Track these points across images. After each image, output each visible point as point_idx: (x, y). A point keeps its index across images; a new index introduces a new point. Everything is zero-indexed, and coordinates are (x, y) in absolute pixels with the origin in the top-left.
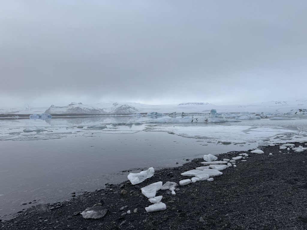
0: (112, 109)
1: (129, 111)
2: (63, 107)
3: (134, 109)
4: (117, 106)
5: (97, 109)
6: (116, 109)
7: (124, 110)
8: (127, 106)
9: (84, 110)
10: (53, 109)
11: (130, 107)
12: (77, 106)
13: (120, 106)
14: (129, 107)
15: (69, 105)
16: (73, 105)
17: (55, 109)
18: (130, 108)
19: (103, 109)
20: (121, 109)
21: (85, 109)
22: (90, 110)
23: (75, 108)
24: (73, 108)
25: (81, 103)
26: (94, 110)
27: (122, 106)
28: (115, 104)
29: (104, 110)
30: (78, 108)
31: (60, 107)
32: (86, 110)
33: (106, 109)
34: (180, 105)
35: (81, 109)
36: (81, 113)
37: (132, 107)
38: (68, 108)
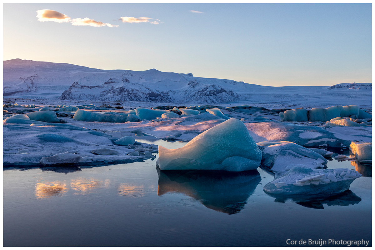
0: (185, 94)
1: (222, 99)
2: (94, 87)
3: (231, 95)
4: (198, 88)
6: (194, 93)
8: (218, 88)
10: (76, 89)
11: (224, 91)
12: (121, 85)
13: (203, 87)
14: (222, 91)
15: (106, 83)
16: (112, 82)
17: (80, 90)
19: (168, 93)
20: (206, 95)
21: (134, 92)
23: (117, 89)
24: (112, 89)
27: (208, 87)
28: (194, 84)
30: (122, 89)
31: (88, 87)
32: (136, 94)
33: (174, 92)
35: (128, 91)
37: (228, 91)
38: (103, 90)
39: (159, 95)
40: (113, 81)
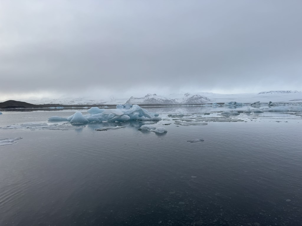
0: (183, 100)
1: (201, 101)
2: (140, 98)
3: (206, 99)
4: (189, 97)
5: (169, 100)
6: (187, 99)
7: (195, 101)
8: (199, 96)
9: (158, 101)
10: (133, 100)
11: (202, 97)
12: (152, 97)
13: (192, 96)
15: (145, 96)
18: (202, 99)
20: (193, 100)
22: (163, 100)
23: (151, 99)
24: (148, 99)
25: (155, 95)
26: (167, 101)
27: (194, 96)
28: (187, 95)
29: (176, 101)
30: (153, 99)
31: (138, 98)
33: (178, 99)
34: (259, 93)
35: (155, 100)
36: (155, 103)
37: (204, 97)
38: (144, 99)
39: (170, 101)
40: (149, 95)
